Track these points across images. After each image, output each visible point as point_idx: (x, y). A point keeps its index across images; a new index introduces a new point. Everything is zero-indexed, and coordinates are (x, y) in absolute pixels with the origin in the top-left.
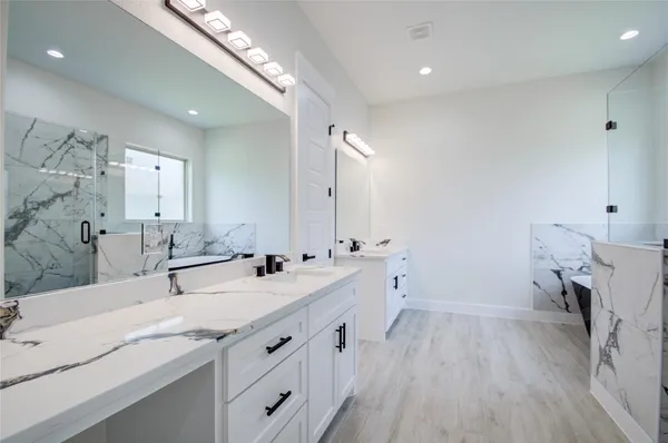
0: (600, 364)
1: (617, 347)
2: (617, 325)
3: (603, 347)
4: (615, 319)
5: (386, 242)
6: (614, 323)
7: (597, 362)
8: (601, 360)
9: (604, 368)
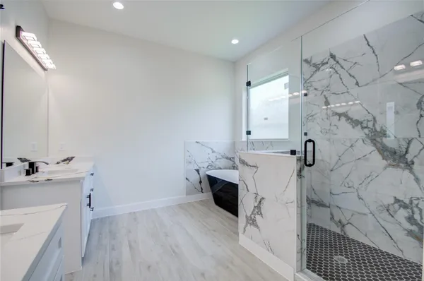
0: (246, 226)
1: (261, 214)
2: (260, 202)
3: (249, 215)
4: (259, 199)
5: (69, 159)
6: (258, 200)
7: (244, 225)
8: (247, 222)
9: (250, 228)
